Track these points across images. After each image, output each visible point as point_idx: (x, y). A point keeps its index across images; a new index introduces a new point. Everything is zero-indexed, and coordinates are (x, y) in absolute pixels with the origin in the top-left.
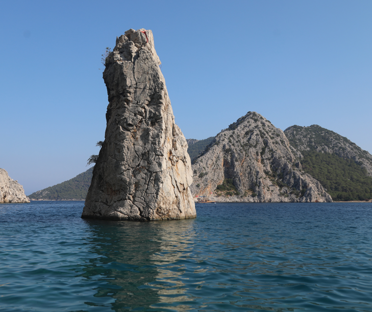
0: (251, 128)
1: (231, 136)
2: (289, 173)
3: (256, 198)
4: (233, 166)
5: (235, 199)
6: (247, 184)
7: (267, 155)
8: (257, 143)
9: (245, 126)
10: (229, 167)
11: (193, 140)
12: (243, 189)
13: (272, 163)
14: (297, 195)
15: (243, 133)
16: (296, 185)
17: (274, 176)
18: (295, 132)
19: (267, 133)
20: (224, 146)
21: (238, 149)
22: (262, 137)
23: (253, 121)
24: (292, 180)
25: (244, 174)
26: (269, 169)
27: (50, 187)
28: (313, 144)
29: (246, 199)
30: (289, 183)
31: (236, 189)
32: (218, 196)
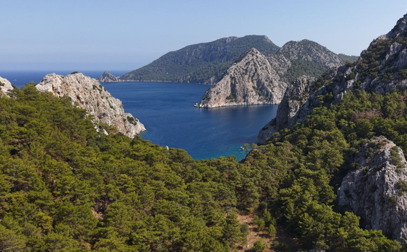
0: (249, 60)
1: (236, 69)
2: (265, 88)
3: (246, 103)
4: (235, 86)
5: (234, 104)
6: (242, 95)
7: (255, 77)
8: (251, 70)
9: (246, 59)
10: (233, 87)
11: (234, 37)
12: (239, 98)
13: (258, 82)
14: (267, 100)
15: (245, 63)
16: (267, 95)
17: (257, 90)
18: (290, 47)
19: (258, 63)
20: (231, 75)
21: (238, 76)
22: (255, 66)
23: (251, 55)
24: (265, 92)
25: (241, 90)
26: (255, 85)
27: (134, 71)
28: (301, 54)
29: (240, 104)
30: (264, 94)
31: (236, 99)
32: (226, 103)
